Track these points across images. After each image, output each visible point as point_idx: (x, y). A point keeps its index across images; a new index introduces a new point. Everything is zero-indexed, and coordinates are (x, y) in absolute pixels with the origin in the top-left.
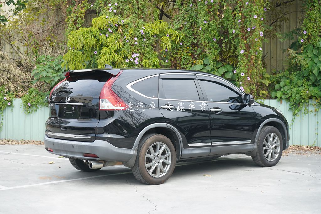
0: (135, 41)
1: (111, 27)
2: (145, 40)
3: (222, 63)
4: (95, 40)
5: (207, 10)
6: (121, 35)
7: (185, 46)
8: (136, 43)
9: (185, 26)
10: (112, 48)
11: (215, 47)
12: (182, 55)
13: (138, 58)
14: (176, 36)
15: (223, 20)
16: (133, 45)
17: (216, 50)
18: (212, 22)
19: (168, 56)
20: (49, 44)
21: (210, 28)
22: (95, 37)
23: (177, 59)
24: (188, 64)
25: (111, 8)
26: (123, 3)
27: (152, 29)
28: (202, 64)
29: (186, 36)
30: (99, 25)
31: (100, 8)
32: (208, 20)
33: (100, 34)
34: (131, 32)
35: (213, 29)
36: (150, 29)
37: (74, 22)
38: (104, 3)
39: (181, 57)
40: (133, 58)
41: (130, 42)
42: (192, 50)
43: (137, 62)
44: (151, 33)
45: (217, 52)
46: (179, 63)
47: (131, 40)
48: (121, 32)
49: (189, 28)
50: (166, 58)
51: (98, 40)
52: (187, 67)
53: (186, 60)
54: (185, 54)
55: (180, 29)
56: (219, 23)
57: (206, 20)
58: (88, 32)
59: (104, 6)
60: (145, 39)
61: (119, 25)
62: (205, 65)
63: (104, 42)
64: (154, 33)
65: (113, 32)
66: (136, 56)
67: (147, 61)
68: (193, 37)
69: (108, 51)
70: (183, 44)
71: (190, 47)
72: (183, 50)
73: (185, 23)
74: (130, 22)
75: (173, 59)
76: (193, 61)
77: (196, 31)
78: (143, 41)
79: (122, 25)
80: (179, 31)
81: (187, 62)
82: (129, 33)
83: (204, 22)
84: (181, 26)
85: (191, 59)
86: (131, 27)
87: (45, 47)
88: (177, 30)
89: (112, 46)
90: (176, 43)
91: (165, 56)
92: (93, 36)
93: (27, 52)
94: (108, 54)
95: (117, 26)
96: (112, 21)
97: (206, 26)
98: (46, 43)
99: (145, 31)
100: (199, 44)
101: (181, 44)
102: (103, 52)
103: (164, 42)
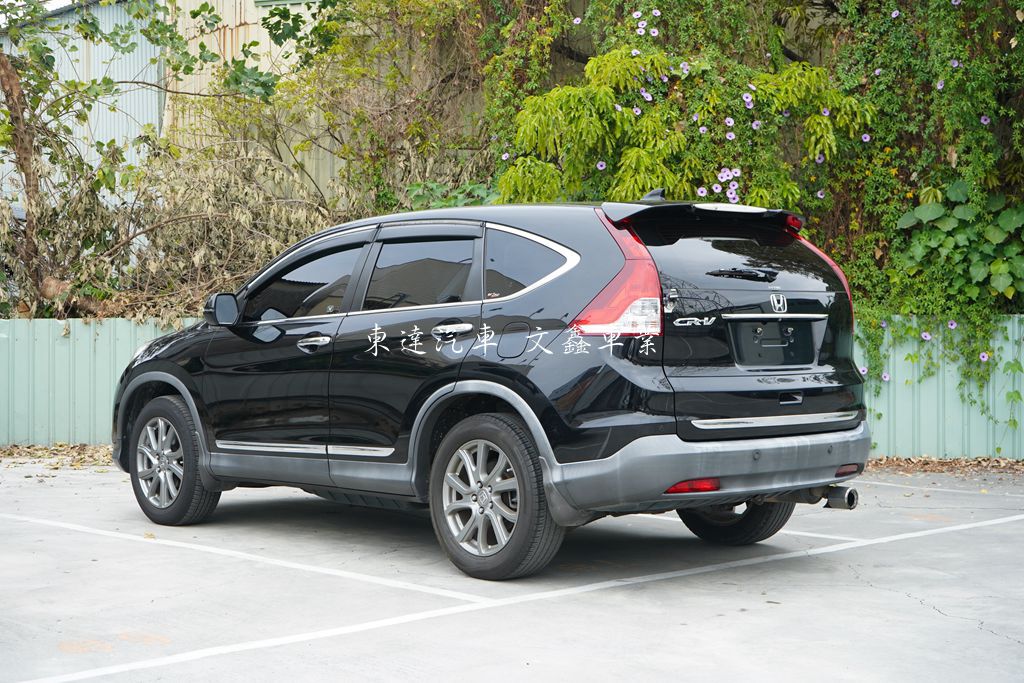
0: (727, 130)
1: (647, 83)
2: (757, 125)
3: (1007, 198)
4: (602, 125)
5: (962, 24)
6: (681, 110)
7: (878, 144)
8: (731, 136)
9: (876, 81)
10: (657, 149)
11: (984, 144)
12: (867, 172)
13: (738, 181)
14: (850, 113)
15: (1014, 55)
16: (721, 142)
17: (990, 155)
18: (976, 62)
19: (823, 178)
20: (418, 146)
21: (973, 84)
22: (601, 116)
23: (853, 186)
24: (887, 201)
25: (643, 24)
26: (675, 11)
27: (779, 90)
28: (940, 200)
29: (882, 112)
30: (614, 76)
31: (602, 25)
32: (965, 55)
33: (617, 105)
34: (714, 100)
35: (980, 85)
36: (771, 89)
37: (514, 73)
38: (613, 11)
39: (864, 178)
40: (721, 183)
41: (710, 131)
42: (900, 156)
43: (733, 195)
44: (777, 104)
45: (991, 159)
46: (857, 200)
47: (714, 125)
48: (681, 100)
49: (889, 88)
50: (818, 186)
51: (612, 124)
52: (883, 213)
53: (882, 190)
54: (879, 169)
55: (861, 89)
56: (1000, 67)
57: (958, 58)
58: (580, 100)
59: (614, 20)
60: (757, 122)
61: (674, 79)
62: (950, 205)
63: (630, 133)
64: (784, 104)
65: (653, 102)
66: (730, 178)
67: (763, 192)
68: (904, 115)
69: (647, 161)
70: (871, 137)
71: (892, 148)
72: (870, 158)
73: (877, 72)
74: (709, 68)
75: (838, 187)
76: (906, 192)
77: (912, 95)
78: (751, 128)
79: (683, 78)
80: (857, 95)
81: (884, 195)
82: (708, 103)
83: (950, 63)
84: (864, 81)
85: (899, 187)
86: (712, 84)
87: (403, 158)
88: (850, 92)
89: (655, 145)
90: (852, 135)
91: (813, 179)
92: (598, 112)
93: (348, 171)
94: (647, 169)
95: (666, 80)
96: (652, 64)
97: (958, 76)
98: (407, 144)
99: (757, 96)
100: (925, 137)
101: (866, 138)
102: (628, 162)
103: (815, 132)
